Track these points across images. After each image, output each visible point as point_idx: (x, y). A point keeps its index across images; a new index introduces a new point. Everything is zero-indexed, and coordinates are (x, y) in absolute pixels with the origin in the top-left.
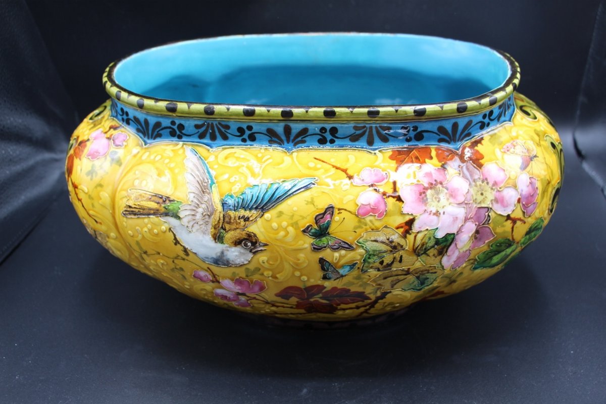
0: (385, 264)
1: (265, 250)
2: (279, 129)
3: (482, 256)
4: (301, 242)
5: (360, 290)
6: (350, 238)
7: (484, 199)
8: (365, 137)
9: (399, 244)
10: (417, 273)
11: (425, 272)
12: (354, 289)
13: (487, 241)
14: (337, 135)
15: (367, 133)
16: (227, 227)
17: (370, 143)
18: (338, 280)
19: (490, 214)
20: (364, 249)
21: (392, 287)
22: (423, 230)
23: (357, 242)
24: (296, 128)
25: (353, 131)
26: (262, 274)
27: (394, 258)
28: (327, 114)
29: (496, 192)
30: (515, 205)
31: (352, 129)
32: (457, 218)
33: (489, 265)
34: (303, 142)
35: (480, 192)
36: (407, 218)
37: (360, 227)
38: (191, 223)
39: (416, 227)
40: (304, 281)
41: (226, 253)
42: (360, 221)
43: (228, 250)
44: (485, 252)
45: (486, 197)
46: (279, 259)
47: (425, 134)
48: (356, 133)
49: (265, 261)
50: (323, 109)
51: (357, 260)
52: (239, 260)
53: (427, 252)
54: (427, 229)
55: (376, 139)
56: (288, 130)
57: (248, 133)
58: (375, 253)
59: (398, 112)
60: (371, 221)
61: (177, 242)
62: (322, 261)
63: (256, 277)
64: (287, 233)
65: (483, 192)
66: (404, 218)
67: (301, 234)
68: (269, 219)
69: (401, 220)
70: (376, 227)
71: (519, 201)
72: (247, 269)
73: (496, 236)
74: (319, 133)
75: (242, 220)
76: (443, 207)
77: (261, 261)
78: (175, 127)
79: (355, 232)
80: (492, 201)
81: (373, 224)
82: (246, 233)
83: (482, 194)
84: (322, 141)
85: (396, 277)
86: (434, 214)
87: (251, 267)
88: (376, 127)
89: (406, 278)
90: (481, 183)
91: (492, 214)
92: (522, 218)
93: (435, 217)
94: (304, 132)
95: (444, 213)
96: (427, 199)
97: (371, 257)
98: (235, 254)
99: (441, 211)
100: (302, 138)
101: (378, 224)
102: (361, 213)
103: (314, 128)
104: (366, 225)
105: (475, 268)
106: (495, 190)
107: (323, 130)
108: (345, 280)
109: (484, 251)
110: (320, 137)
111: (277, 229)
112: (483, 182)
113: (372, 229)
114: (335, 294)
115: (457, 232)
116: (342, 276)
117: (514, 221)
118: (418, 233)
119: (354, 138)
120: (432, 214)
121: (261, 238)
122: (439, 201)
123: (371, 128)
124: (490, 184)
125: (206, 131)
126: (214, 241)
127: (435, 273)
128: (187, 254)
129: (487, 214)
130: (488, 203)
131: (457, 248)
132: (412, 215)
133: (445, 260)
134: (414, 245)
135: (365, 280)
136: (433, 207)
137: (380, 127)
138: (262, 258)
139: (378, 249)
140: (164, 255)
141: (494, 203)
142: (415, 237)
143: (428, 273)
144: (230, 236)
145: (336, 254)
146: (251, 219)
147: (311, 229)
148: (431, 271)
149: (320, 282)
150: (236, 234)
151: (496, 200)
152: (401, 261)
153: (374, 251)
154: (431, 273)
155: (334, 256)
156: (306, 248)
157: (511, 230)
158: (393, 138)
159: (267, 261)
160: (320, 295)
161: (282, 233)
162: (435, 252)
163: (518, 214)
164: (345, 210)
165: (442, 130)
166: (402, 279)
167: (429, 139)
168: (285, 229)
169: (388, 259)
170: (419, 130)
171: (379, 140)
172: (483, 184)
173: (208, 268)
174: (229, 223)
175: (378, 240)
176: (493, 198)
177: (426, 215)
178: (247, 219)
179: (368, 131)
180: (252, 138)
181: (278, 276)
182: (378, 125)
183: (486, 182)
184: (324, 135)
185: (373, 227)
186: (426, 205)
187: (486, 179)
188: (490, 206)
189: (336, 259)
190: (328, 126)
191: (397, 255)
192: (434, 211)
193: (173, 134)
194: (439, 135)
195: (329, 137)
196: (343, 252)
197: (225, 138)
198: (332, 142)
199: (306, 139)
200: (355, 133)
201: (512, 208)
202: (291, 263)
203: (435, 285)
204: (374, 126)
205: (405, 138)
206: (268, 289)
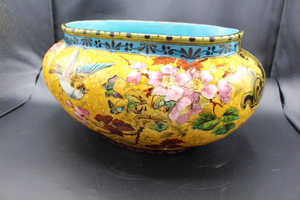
0: (138, 110)
1: (88, 93)
2: (110, 43)
3: (196, 121)
4: (101, 91)
5: (129, 123)
6: (122, 93)
7: (198, 88)
8: (145, 49)
9: (144, 100)
10: (155, 119)
11: (160, 120)
12: (126, 122)
13: (198, 112)
14: (133, 47)
15: (146, 47)
16: (76, 80)
17: (147, 52)
18: (117, 115)
19: (200, 96)
20: (128, 100)
21: (144, 125)
22: (157, 95)
23: (124, 95)
24: (117, 42)
25: (139, 46)
26: (87, 105)
27: (142, 107)
28: (128, 36)
29: (205, 85)
30: (215, 95)
31: (139, 45)
32: (178, 93)
33: (202, 128)
34: (119, 49)
35: (196, 84)
36: (150, 87)
37: (126, 87)
38: (65, 77)
39: (154, 92)
40: (103, 112)
41: (75, 92)
42: (127, 85)
43: (75, 91)
44: (198, 119)
45: (199, 87)
46: (93, 98)
47: (174, 51)
48: (141, 47)
49: (88, 99)
50: (126, 33)
51: (125, 105)
52: (79, 96)
53: (159, 108)
54: (159, 95)
55: (150, 50)
56: (113, 43)
57: (99, 43)
58: (133, 103)
59: (159, 37)
60: (132, 85)
61: (60, 86)
62: (109, 102)
63: (85, 107)
64: (96, 85)
65: (198, 84)
66: (148, 87)
67: (101, 86)
68: (91, 78)
69: (147, 87)
70: (134, 88)
71: (218, 93)
72: (82, 102)
73: (203, 110)
74: (125, 45)
75: (81, 77)
76: (171, 85)
77: (86, 98)
78: (75, 40)
79: (124, 89)
80: (202, 89)
81: (133, 87)
82: (82, 84)
83: (197, 85)
84: (127, 49)
85: (144, 119)
86: (165, 88)
87: (83, 100)
88: (150, 45)
89: (150, 121)
90: (197, 79)
91: (201, 97)
92: (220, 103)
93: (165, 89)
94: (119, 45)
95: (170, 89)
96: (162, 80)
97: (131, 104)
98: (78, 94)
99: (169, 87)
100: (119, 47)
101: (135, 87)
102: (128, 81)
103: (123, 43)
104: (129, 87)
105: (194, 128)
106: (205, 84)
107: (127, 44)
108: (121, 115)
109: (197, 118)
110: (125, 47)
111: (93, 83)
112: (199, 79)
113: (132, 90)
114: (118, 123)
115: (178, 101)
116: (119, 113)
117: (215, 104)
118: (155, 96)
119: (140, 50)
120: (163, 88)
121: (87, 87)
122: (169, 82)
123: (148, 45)
124: (202, 81)
125: (85, 42)
126: (71, 86)
127: (166, 122)
128: (63, 92)
129: (198, 96)
130: (200, 91)
131: (178, 111)
132: (152, 85)
133: (170, 115)
134: (152, 102)
135: (129, 117)
136: (165, 84)
137: (152, 45)
138: (87, 96)
139: (134, 101)
140: (57, 92)
141: (203, 91)
142: (153, 98)
143: (162, 121)
145: (115, 100)
146: (84, 77)
147: (106, 85)
148: (163, 120)
149: (110, 114)
150: (78, 84)
151: (204, 90)
152: (145, 110)
153: (132, 101)
154: (164, 122)
155: (115, 101)
156: (103, 94)
157: (213, 109)
158: (157, 51)
159: (89, 99)
160: (112, 122)
161: (94, 85)
162: (164, 109)
163: (217, 100)
164: (122, 78)
165: (183, 50)
166: (148, 121)
167: (176, 54)
168: (96, 83)
169: (139, 107)
170: (171, 49)
171: (151, 52)
172: (199, 80)
173: (69, 99)
174: (77, 78)
175: (134, 95)
176: (203, 88)
177: (160, 87)
178: (83, 77)
179: (146, 46)
180: (100, 46)
181: (93, 107)
182: (151, 44)
183: (200, 79)
184: (127, 46)
185: (132, 88)
186: (161, 82)
187: (201, 78)
188: (200, 92)
189: (115, 102)
190: (129, 43)
191: (144, 106)
192: (165, 86)
193: (75, 43)
194: (182, 53)
195: (129, 47)
196: (118, 99)
197: (91, 46)
198: (131, 50)
199: (120, 48)
200: (140, 47)
201: (214, 96)
202: (97, 101)
203: (170, 131)
204: (149, 44)
205: (164, 52)
206: (90, 114)
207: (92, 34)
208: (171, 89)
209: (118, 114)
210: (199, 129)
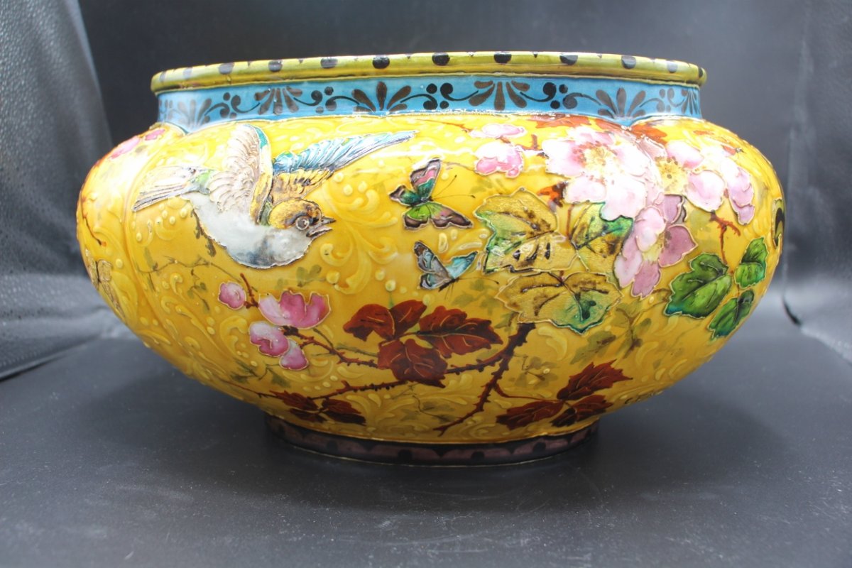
0: (522, 259)
1: (330, 230)
2: (370, 90)
3: (679, 285)
4: (387, 214)
5: (483, 315)
6: (464, 207)
7: (673, 183)
8: (492, 99)
9: (544, 221)
10: (575, 286)
11: (589, 286)
12: (473, 312)
13: (684, 254)
14: (451, 96)
15: (494, 92)
16: (276, 196)
17: (499, 105)
18: (445, 290)
19: (685, 206)
20: (488, 228)
21: (536, 314)
22: (581, 201)
23: (477, 212)
24: (393, 87)
25: (473, 89)
26: (324, 280)
27: (537, 248)
28: (437, 61)
29: (691, 175)
30: (721, 199)
31: (473, 86)
32: (633, 195)
33: (690, 310)
34: (402, 107)
35: (666, 174)
36: (556, 181)
37: (480, 189)
38: (224, 198)
39: (569, 196)
40: (390, 292)
41: (270, 241)
42: (480, 181)
43: (273, 236)
44: (683, 275)
45: (676, 181)
46: (352, 244)
47: (578, 99)
48: (479, 93)
49: (329, 252)
50: (431, 55)
51: (478, 248)
52: (288, 253)
53: (590, 243)
54: (588, 201)
55: (508, 101)
56: (382, 91)
57: (326, 98)
58: (506, 237)
59: (538, 57)
60: (498, 181)
61: (200, 232)
62: (420, 249)
63: (314, 288)
64: (366, 201)
65: (671, 174)
66: (550, 180)
67: (387, 200)
68: (340, 180)
69: (546, 183)
70: (506, 190)
71: (726, 193)
72: (301, 269)
73: (697, 245)
74: (426, 93)
75: (299, 185)
76: (611, 174)
77: (322, 252)
78: (228, 103)
79: (473, 197)
80: (685, 186)
81: (502, 186)
82: (304, 204)
83: (669, 177)
84: (430, 105)
85: (541, 290)
86: (597, 181)
87: (307, 265)
88: (508, 85)
89: (558, 295)
90: (666, 162)
91: (687, 206)
92: (735, 224)
93: (599, 186)
94: (405, 92)
95: (613, 182)
96: (585, 160)
97: (499, 242)
98: (285, 243)
99: (608, 179)
100: (401, 102)
101: (509, 186)
102: (482, 173)
103: (419, 86)
104: (490, 186)
105: (669, 312)
106: (689, 172)
107: (432, 88)
108: (458, 288)
109: (681, 274)
110: (426, 99)
111: (350, 196)
112: (669, 161)
113: (501, 194)
114: (441, 324)
115: (637, 217)
116: (453, 281)
117: (724, 226)
118: (573, 205)
119: (476, 100)
120: (594, 180)
121: (327, 210)
122: (604, 165)
123: (500, 85)
124: (681, 165)
125: (270, 100)
126: (254, 223)
127: (606, 292)
128: (213, 253)
129: (680, 205)
130: (681, 190)
131: (638, 249)
132: (562, 176)
133: (619, 264)
134: (568, 226)
135: (490, 292)
136: (593, 168)
137: (514, 83)
138: (325, 245)
139: (510, 229)
140: (179, 262)
141: (689, 190)
142: (570, 212)
143: (594, 289)
144: (279, 211)
145: (443, 236)
146: (313, 182)
147: (403, 193)
148: (598, 287)
149: (415, 295)
150: (288, 208)
151: (692, 186)
152: (547, 256)
153: (504, 231)
154: (600, 291)
155: (440, 239)
156: (393, 225)
157: (719, 240)
158: (531, 101)
159: (332, 252)
160: (417, 327)
161: (359, 201)
162: (604, 246)
163: (726, 214)
164: (459, 164)
165: (602, 95)
166: (552, 295)
167: (585, 108)
168: (364, 194)
169: (527, 249)
170: (569, 92)
171: (513, 104)
172: (670, 164)
173: (242, 276)
174: (280, 190)
175: (510, 211)
176: (687, 183)
177: (585, 180)
178: (306, 182)
179: (496, 89)
180: (330, 103)
181: (349, 281)
182: (510, 81)
183: (673, 161)
184: (431, 95)
185: (502, 190)
186: (584, 165)
187: (674, 158)
188: (684, 194)
189: (442, 244)
190: (439, 83)
191: (542, 242)
192: (597, 176)
193: (224, 113)
194: (600, 104)
195: (439, 97)
196: (454, 231)
197: (293, 109)
198: (444, 105)
199: (408, 103)
200: (477, 92)
201: (718, 202)
202: (370, 253)
203: (608, 328)
204: (504, 82)
205: (550, 102)
206: (332, 312)
207: (303, 70)
208: (615, 182)
209: (451, 285)
210: (684, 313)
